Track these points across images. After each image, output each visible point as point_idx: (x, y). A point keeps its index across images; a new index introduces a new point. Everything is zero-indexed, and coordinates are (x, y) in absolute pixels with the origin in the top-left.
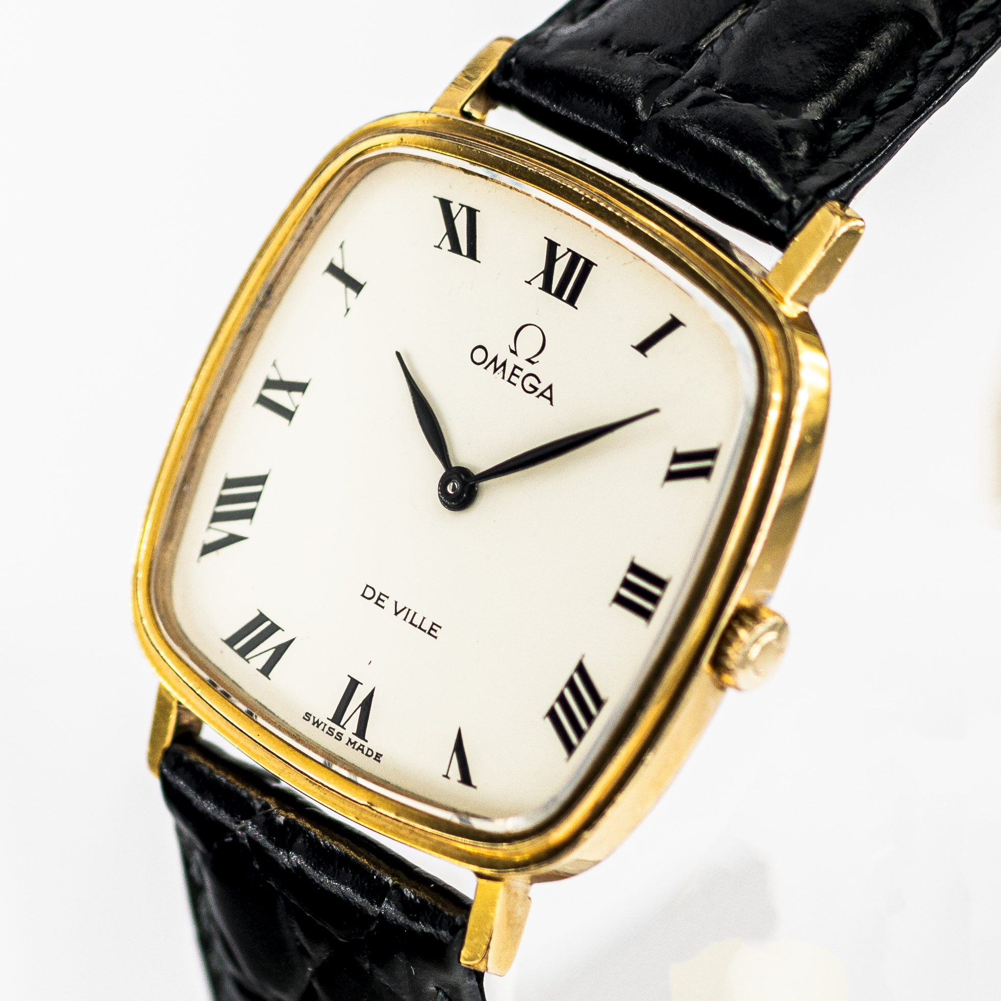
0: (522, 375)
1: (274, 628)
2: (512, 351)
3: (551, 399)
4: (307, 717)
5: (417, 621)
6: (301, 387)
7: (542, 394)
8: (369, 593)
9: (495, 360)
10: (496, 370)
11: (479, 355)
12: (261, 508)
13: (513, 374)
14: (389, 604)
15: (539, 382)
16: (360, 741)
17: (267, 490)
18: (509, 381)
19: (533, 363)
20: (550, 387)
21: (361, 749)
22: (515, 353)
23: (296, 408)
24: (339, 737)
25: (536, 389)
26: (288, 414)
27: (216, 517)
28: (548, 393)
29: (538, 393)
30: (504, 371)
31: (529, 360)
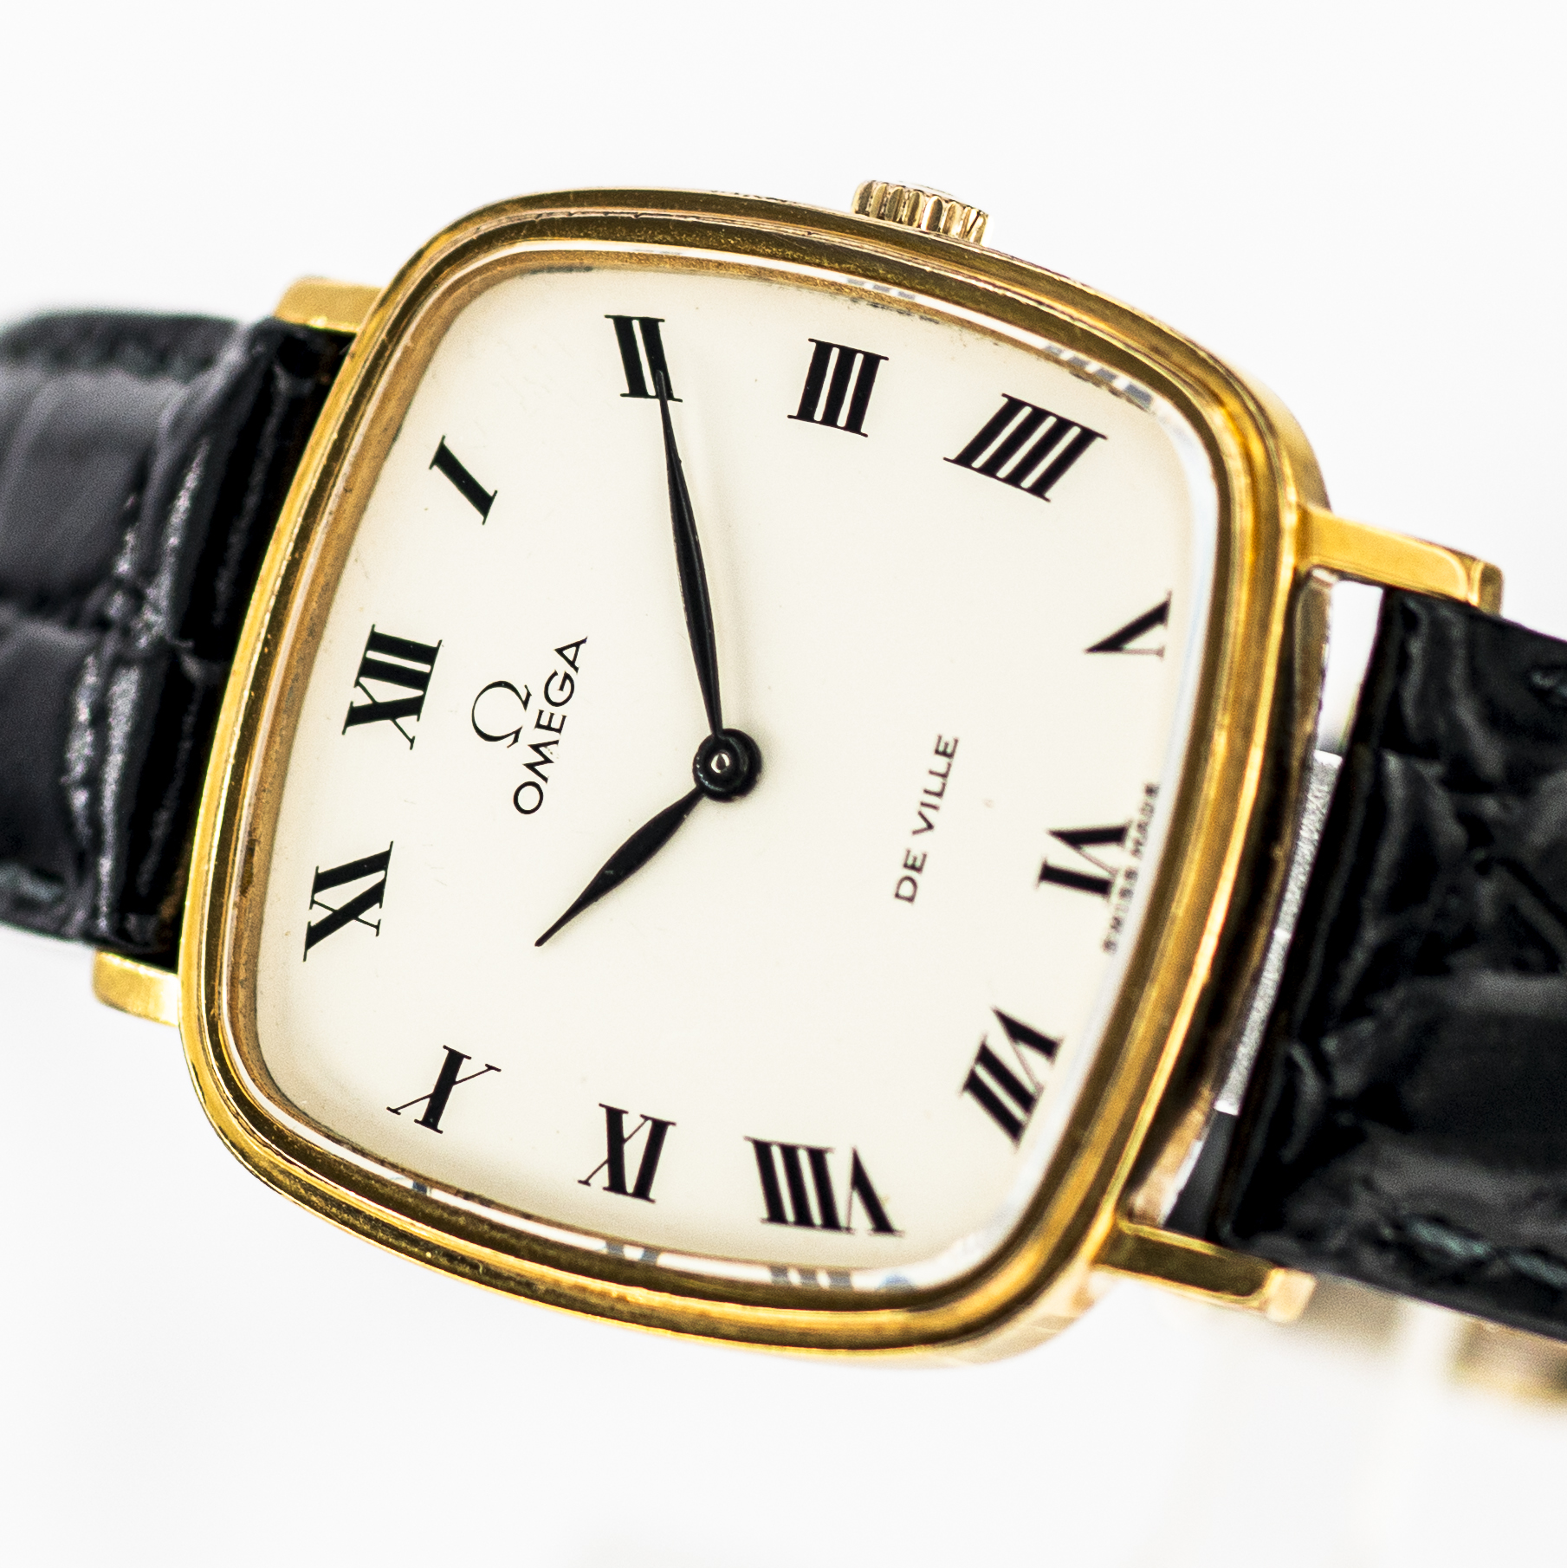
0: (548, 709)
1: (986, 1057)
2: (516, 740)
3: (577, 645)
4: (1109, 945)
5: (935, 783)
6: (614, 1117)
7: (572, 664)
8: (907, 889)
9: (531, 766)
10: (547, 761)
11: (529, 798)
12: (804, 1137)
13: (548, 728)
14: (919, 845)
15: (555, 674)
16: (1133, 834)
17: (776, 1134)
18: (559, 731)
19: (529, 695)
20: (560, 651)
21: (1142, 827)
22: (517, 733)
23: (646, 1118)
24: (1131, 875)
25: (567, 677)
26: (659, 1130)
27: (831, 1222)
28: (570, 653)
29: (571, 671)
30: (545, 745)
31: (525, 703)
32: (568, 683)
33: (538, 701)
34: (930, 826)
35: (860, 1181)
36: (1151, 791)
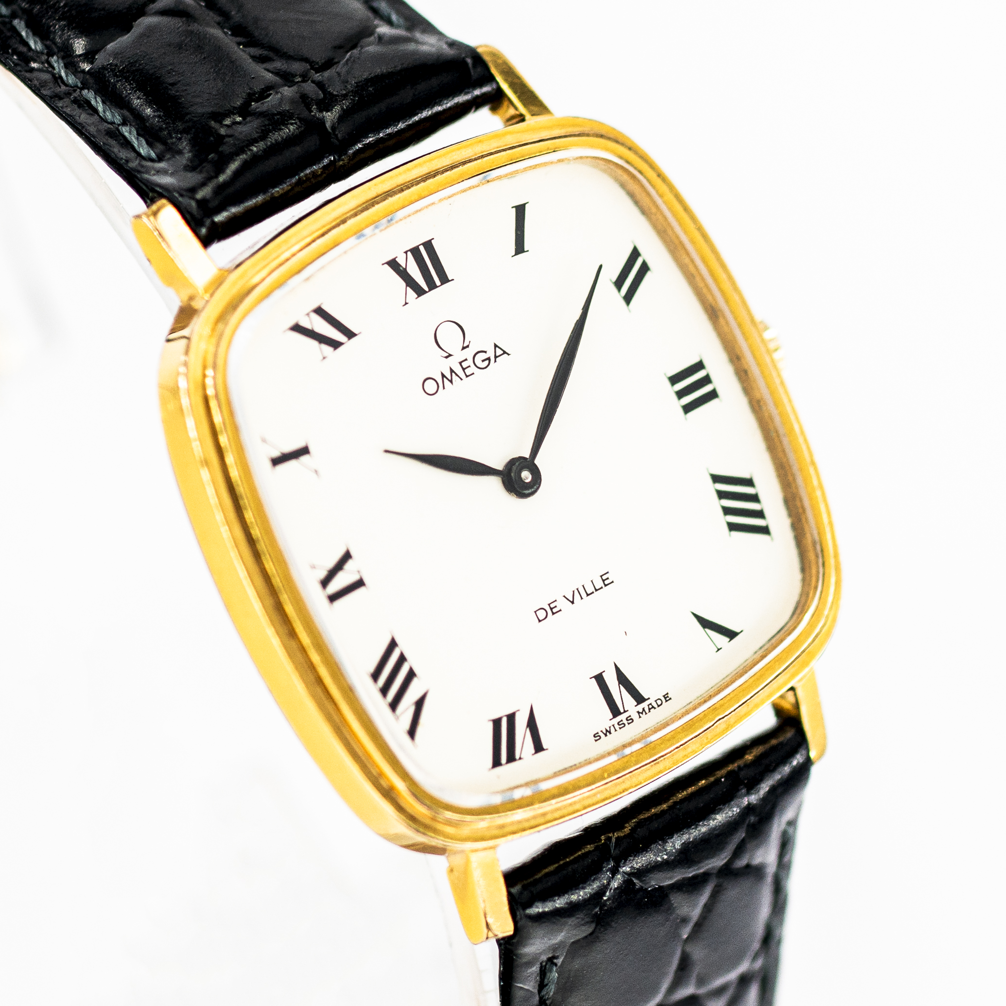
0: (470, 362)
1: (511, 718)
2: (446, 357)
3: (505, 352)
4: (597, 737)
5: (590, 589)
6: (347, 557)
7: (496, 357)
8: (542, 614)
9: (443, 376)
10: (451, 382)
11: (431, 386)
12: (413, 660)
13: (464, 370)
14: (562, 604)
15: (486, 352)
16: (645, 705)
17: (403, 647)
18: (467, 376)
19: (468, 346)
20: (496, 346)
21: (651, 707)
22: (450, 355)
23: (359, 573)
24: (630, 720)
25: (489, 359)
26: (360, 583)
27: (394, 705)
28: (499, 352)
29: (492, 359)
30: (457, 375)
31: (464, 348)
32: (487, 362)
33: (469, 354)
34: (573, 602)
35: (419, 704)
36: (666, 697)
